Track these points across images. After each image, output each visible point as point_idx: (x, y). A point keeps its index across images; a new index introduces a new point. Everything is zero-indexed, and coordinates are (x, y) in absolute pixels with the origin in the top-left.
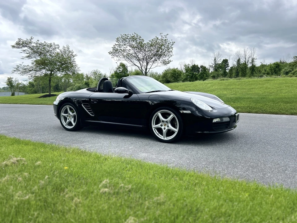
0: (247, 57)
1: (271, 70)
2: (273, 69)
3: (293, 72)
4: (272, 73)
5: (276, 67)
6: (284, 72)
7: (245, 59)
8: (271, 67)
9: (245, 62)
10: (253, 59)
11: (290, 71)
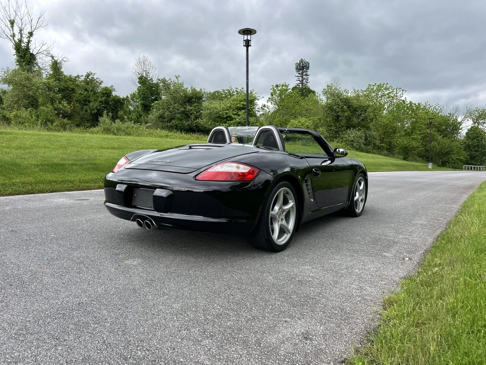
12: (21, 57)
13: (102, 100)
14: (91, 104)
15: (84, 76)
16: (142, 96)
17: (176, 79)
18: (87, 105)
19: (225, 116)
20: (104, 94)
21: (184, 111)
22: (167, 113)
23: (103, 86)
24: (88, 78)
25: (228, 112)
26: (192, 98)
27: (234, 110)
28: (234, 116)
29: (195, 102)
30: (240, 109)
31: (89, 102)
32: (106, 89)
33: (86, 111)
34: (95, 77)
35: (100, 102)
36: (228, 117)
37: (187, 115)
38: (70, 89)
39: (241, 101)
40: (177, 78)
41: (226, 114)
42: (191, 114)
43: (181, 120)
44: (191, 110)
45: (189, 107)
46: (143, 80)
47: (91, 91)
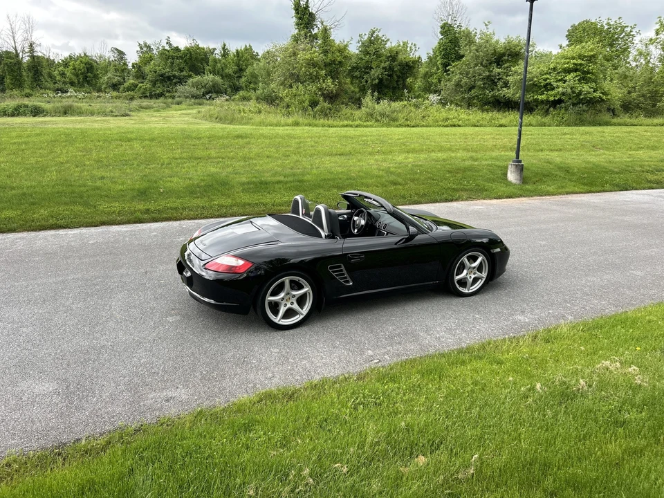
0: (19, 38)
1: (77, 75)
2: (82, 74)
3: (126, 85)
4: (79, 83)
5: (87, 69)
6: (107, 82)
7: (15, 42)
8: (75, 69)
9: (16, 51)
10: (31, 45)
11: (120, 84)
12: (300, 18)
13: (385, 65)
14: (373, 72)
15: (367, 34)
16: (443, 53)
17: (485, 27)
18: (368, 73)
19: (542, 84)
20: (388, 57)
21: (489, 76)
22: (465, 80)
23: (388, 45)
24: (372, 36)
25: (548, 76)
26: (504, 54)
27: (558, 73)
28: (555, 84)
29: (507, 61)
30: (569, 71)
31: (371, 68)
32: (391, 50)
33: (367, 82)
34: (380, 35)
35: (383, 68)
36: (547, 84)
37: (492, 82)
38: (337, 62)
39: (573, 58)
40: (486, 25)
41: (545, 80)
42: (499, 79)
43: (484, 88)
44: (499, 74)
45: (496, 70)
46: (446, 29)
47: (374, 54)
